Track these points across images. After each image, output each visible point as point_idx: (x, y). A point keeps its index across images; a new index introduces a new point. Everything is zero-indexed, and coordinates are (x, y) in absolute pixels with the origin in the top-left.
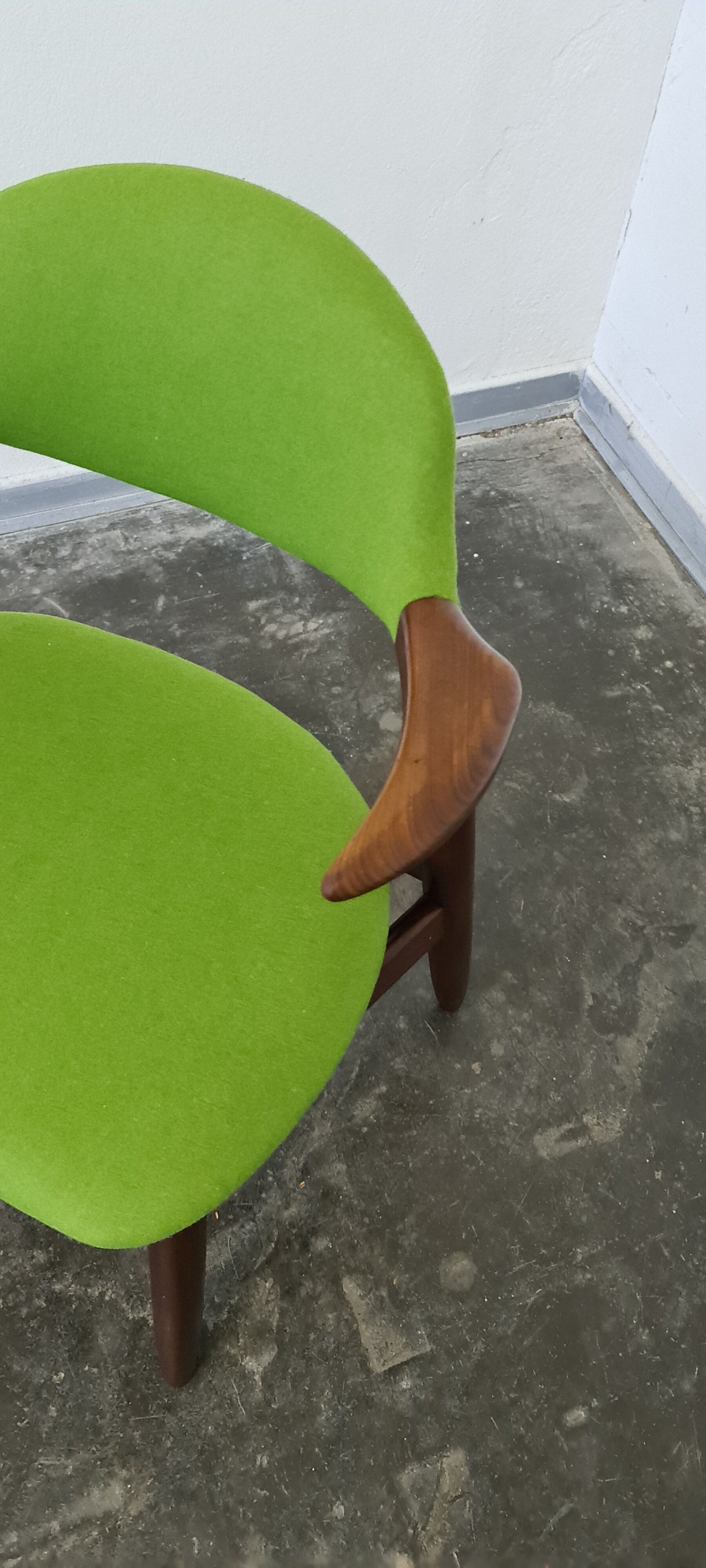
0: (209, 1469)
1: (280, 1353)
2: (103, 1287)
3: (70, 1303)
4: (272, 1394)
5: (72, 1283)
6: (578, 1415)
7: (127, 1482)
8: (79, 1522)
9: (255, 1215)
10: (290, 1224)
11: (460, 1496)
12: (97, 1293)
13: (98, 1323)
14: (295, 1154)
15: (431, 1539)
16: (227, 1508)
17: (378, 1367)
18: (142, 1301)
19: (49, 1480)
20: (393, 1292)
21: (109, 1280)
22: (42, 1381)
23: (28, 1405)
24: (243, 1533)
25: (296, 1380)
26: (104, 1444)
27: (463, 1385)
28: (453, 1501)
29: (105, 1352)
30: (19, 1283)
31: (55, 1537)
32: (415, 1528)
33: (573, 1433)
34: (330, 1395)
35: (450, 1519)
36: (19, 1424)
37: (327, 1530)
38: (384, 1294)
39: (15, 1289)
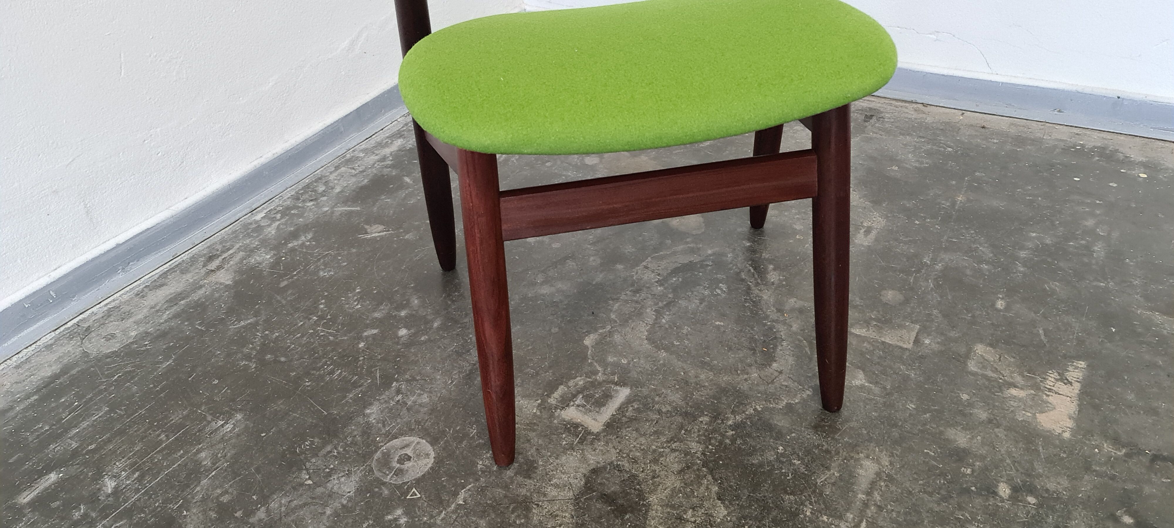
0: (895, 425)
1: (863, 370)
2: (752, 407)
3: (745, 423)
4: (881, 384)
5: (735, 416)
6: (1000, 304)
7: (868, 457)
8: (870, 486)
9: (781, 338)
10: (801, 330)
11: (1000, 357)
12: (752, 411)
13: (769, 420)
14: (767, 309)
15: (1012, 377)
16: (922, 431)
17: (910, 346)
18: (777, 399)
19: (834, 484)
20: (878, 320)
21: (750, 403)
22: (775, 456)
23: (782, 469)
24: (941, 433)
25: (884, 372)
26: (838, 453)
27: (948, 326)
28: (1000, 360)
29: (788, 426)
30: (709, 434)
31: (868, 500)
32: (1001, 379)
33: (1008, 308)
34: (905, 367)
35: (1009, 366)
36: (788, 478)
37: (971, 405)
38: (875, 323)
39: (711, 438)
